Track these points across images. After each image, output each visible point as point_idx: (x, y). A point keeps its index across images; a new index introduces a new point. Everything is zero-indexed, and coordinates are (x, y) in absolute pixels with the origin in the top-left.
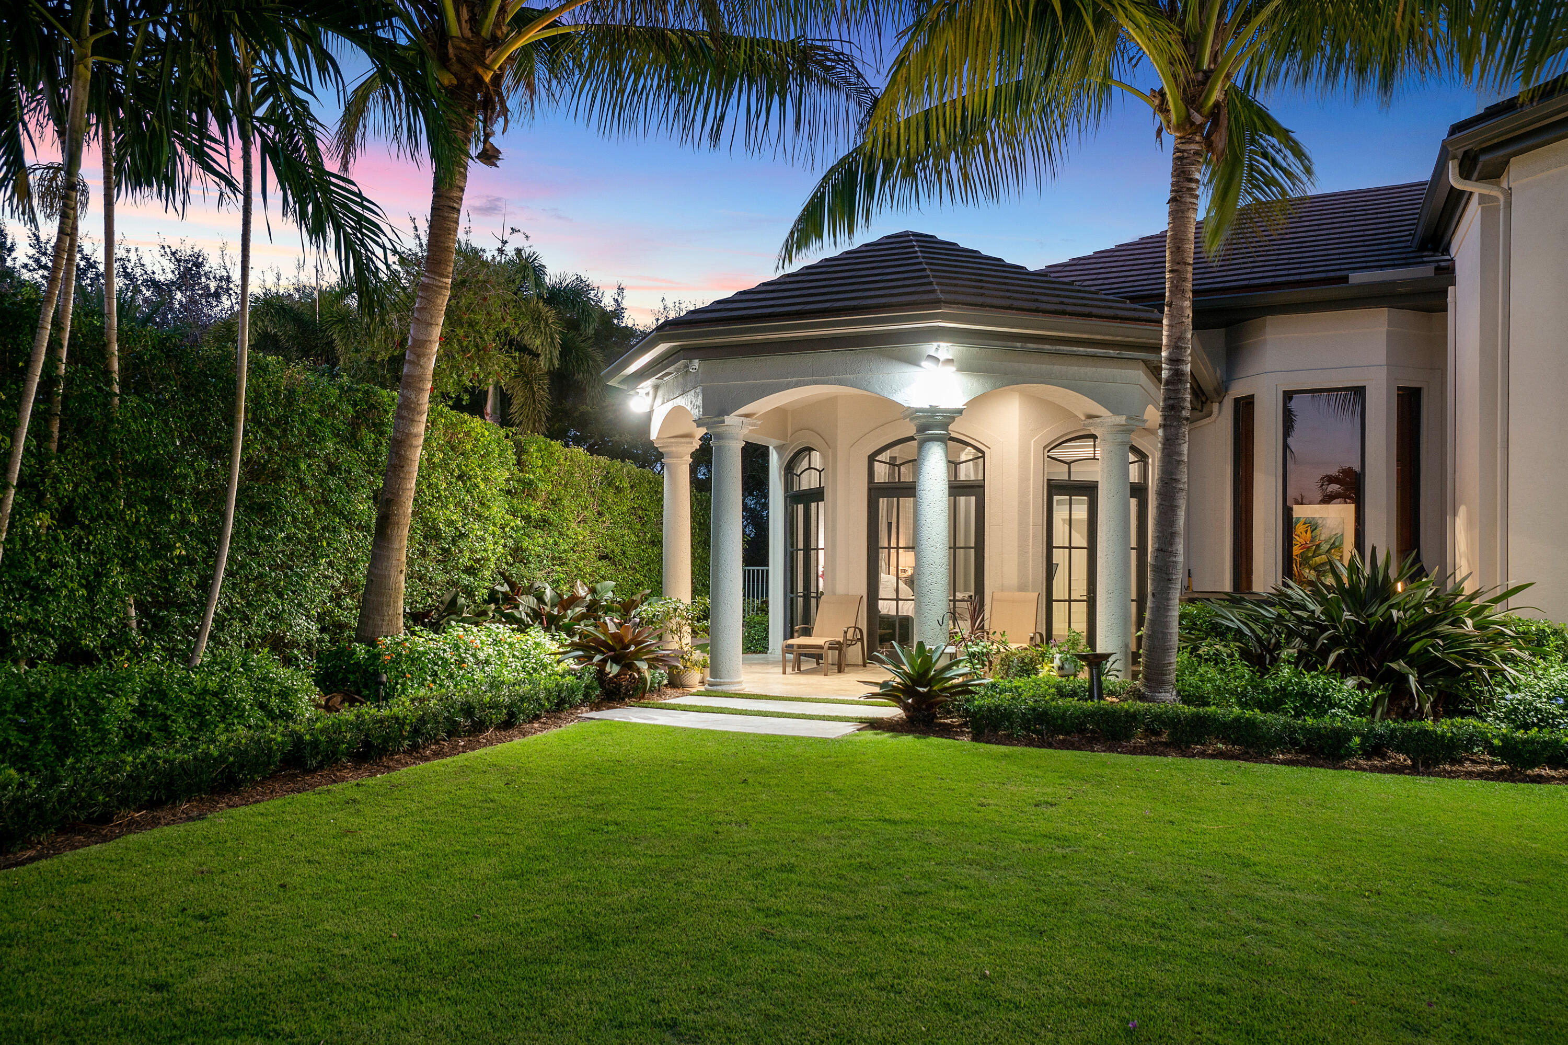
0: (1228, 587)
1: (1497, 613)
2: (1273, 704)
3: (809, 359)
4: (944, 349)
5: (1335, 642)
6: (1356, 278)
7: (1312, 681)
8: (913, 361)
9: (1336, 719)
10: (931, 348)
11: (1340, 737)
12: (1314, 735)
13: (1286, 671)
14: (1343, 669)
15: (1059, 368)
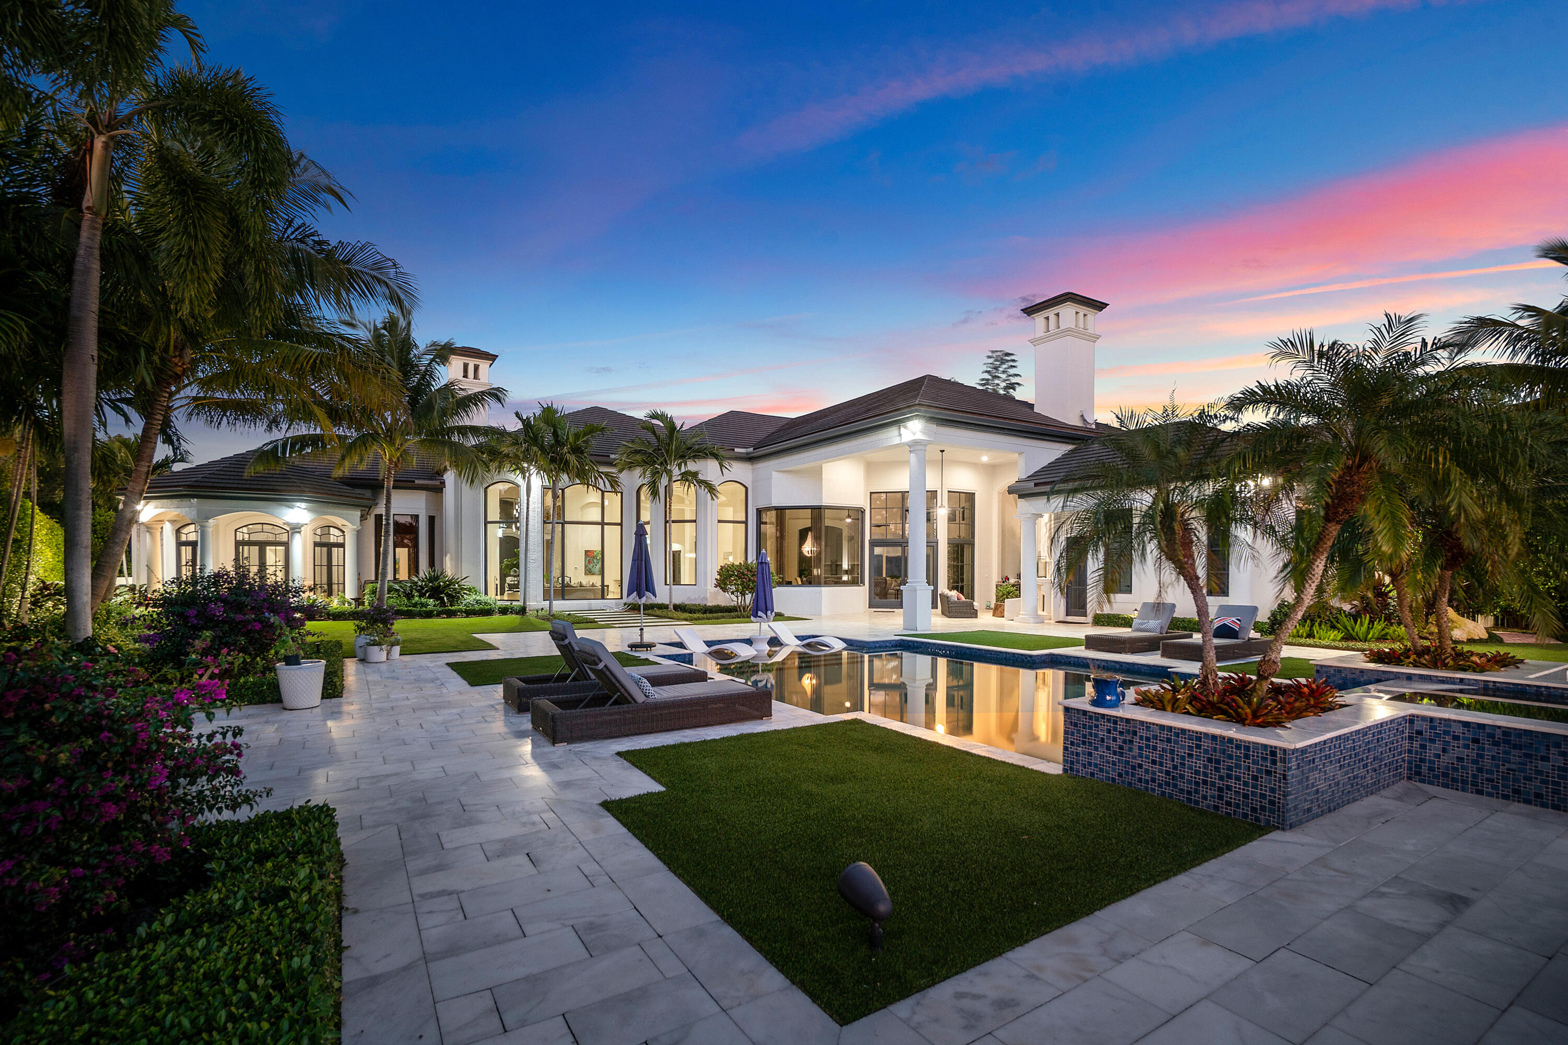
0: (373, 579)
1: (462, 583)
2: (415, 605)
3: (234, 502)
4: (303, 505)
5: (427, 591)
6: (417, 482)
7: (423, 600)
8: (291, 507)
9: (430, 608)
10: (298, 504)
11: (432, 611)
12: (426, 612)
13: (417, 599)
14: (430, 597)
15: (337, 511)
